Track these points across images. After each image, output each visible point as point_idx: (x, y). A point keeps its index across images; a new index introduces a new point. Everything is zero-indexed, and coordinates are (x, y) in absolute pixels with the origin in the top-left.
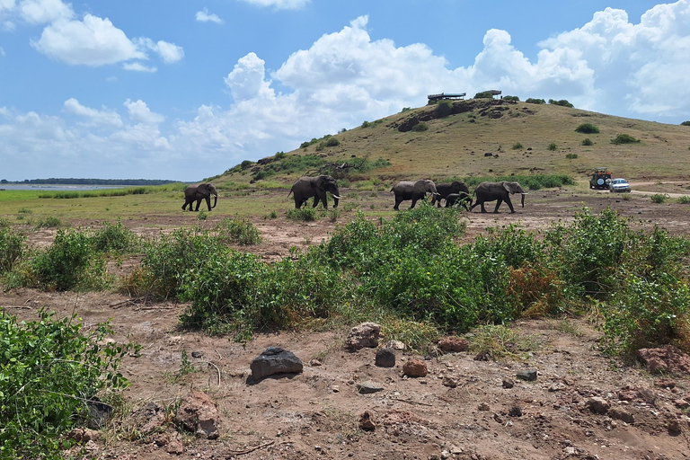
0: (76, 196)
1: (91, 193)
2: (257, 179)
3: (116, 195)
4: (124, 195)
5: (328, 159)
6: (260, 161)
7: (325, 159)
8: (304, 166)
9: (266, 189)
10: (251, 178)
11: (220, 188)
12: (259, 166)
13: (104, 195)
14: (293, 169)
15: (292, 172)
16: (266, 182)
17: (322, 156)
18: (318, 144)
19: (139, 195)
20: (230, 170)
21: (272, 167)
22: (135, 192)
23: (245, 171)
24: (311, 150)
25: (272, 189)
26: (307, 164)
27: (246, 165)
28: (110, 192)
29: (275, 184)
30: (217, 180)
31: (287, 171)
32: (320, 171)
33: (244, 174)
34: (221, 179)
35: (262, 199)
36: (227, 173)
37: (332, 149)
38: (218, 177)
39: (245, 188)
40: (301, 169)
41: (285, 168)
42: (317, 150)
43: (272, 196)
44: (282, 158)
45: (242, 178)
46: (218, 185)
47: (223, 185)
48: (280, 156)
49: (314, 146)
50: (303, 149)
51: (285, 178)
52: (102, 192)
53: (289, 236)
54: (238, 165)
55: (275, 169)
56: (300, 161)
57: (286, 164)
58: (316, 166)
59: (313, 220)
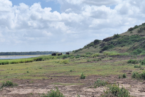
0: (8, 63)
1: (15, 61)
2: (104, 50)
3: (27, 62)
4: (32, 62)
6: (104, 40)
8: (131, 42)
9: (110, 56)
10: (100, 50)
11: (83, 56)
12: (104, 42)
13: (22, 62)
15: (124, 45)
17: (142, 36)
18: (139, 29)
19: (39, 62)
20: (88, 45)
21: (112, 43)
22: (37, 60)
23: (96, 46)
24: (135, 32)
25: (113, 56)
26: (133, 40)
27: (96, 42)
29: (114, 53)
30: (80, 51)
31: (121, 45)
32: (141, 45)
33: (95, 48)
34: (82, 51)
35: (109, 62)
36: (85, 47)
38: (81, 49)
39: (98, 56)
40: (130, 44)
41: (120, 43)
45: (94, 49)
46: (82, 54)
48: (116, 36)
49: (137, 30)
50: (130, 32)
51: (120, 49)
52: (20, 60)
53: (141, 91)
54: (92, 42)
55: (114, 44)
56: (128, 39)
57: (120, 41)
58: (138, 41)
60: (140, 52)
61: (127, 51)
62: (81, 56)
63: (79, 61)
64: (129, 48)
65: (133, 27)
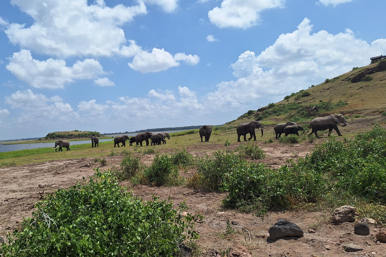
3: (180, 135)
4: (183, 135)
5: (303, 104)
6: (259, 110)
7: (301, 105)
8: (288, 110)
12: (258, 113)
13: (174, 136)
14: (281, 113)
16: (264, 122)
17: (299, 103)
18: (296, 96)
19: (191, 134)
20: (241, 117)
21: (267, 113)
22: (189, 133)
23: (250, 116)
24: (291, 100)
25: (268, 126)
26: (290, 109)
27: (250, 113)
29: (269, 122)
30: (233, 123)
31: (277, 114)
32: (298, 112)
33: (249, 118)
34: (236, 122)
36: (239, 119)
37: (306, 98)
38: (234, 121)
40: (286, 112)
41: (275, 112)
42: (295, 100)
43: (268, 130)
44: (273, 107)
45: (248, 120)
46: (234, 126)
48: (271, 106)
49: (293, 97)
50: (286, 100)
51: (276, 119)
53: (283, 153)
54: (246, 113)
55: (269, 114)
56: (285, 107)
57: (275, 110)
58: (295, 109)
59: (297, 142)
60: (298, 120)
61: (284, 120)
62: (234, 128)
63: (231, 132)
64: (285, 117)
65: (290, 95)
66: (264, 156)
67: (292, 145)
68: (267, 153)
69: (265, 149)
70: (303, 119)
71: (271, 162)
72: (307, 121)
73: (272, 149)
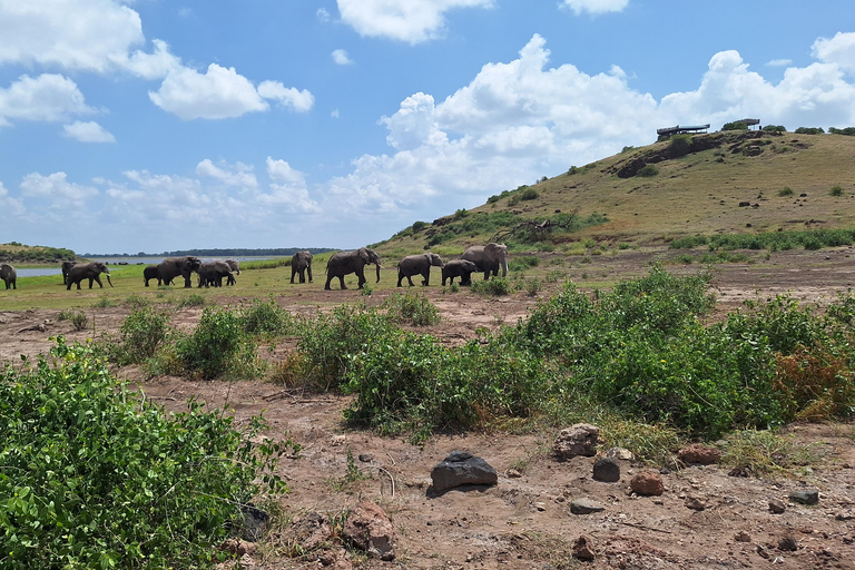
2: (432, 244)
3: (265, 267)
4: (275, 267)
5: (523, 216)
6: (435, 222)
7: (520, 216)
8: (492, 226)
10: (426, 243)
12: (435, 227)
13: (252, 268)
14: (479, 230)
15: (477, 234)
16: (445, 248)
17: (516, 213)
18: (510, 198)
20: (399, 234)
21: (451, 229)
23: (418, 235)
24: (502, 206)
25: (451, 256)
26: (497, 223)
27: (418, 227)
28: (259, 264)
29: (454, 250)
30: (383, 246)
31: (471, 232)
32: (513, 232)
33: (416, 239)
34: (388, 246)
36: (395, 238)
37: (529, 203)
38: (384, 243)
40: (488, 230)
41: (468, 229)
42: (509, 205)
44: (463, 216)
45: (413, 243)
46: (385, 253)
47: (391, 252)
48: (461, 214)
49: (506, 200)
50: (491, 205)
51: (468, 242)
52: (250, 264)
53: (475, 314)
54: (410, 228)
55: (455, 231)
56: (487, 220)
57: (469, 224)
58: (508, 225)
59: (505, 294)
60: (511, 247)
64: (487, 239)
65: (499, 194)
66: (438, 320)
67: (496, 298)
68: (445, 314)
69: (442, 305)
70: (520, 246)
71: (451, 331)
72: (528, 251)
73: (455, 305)
